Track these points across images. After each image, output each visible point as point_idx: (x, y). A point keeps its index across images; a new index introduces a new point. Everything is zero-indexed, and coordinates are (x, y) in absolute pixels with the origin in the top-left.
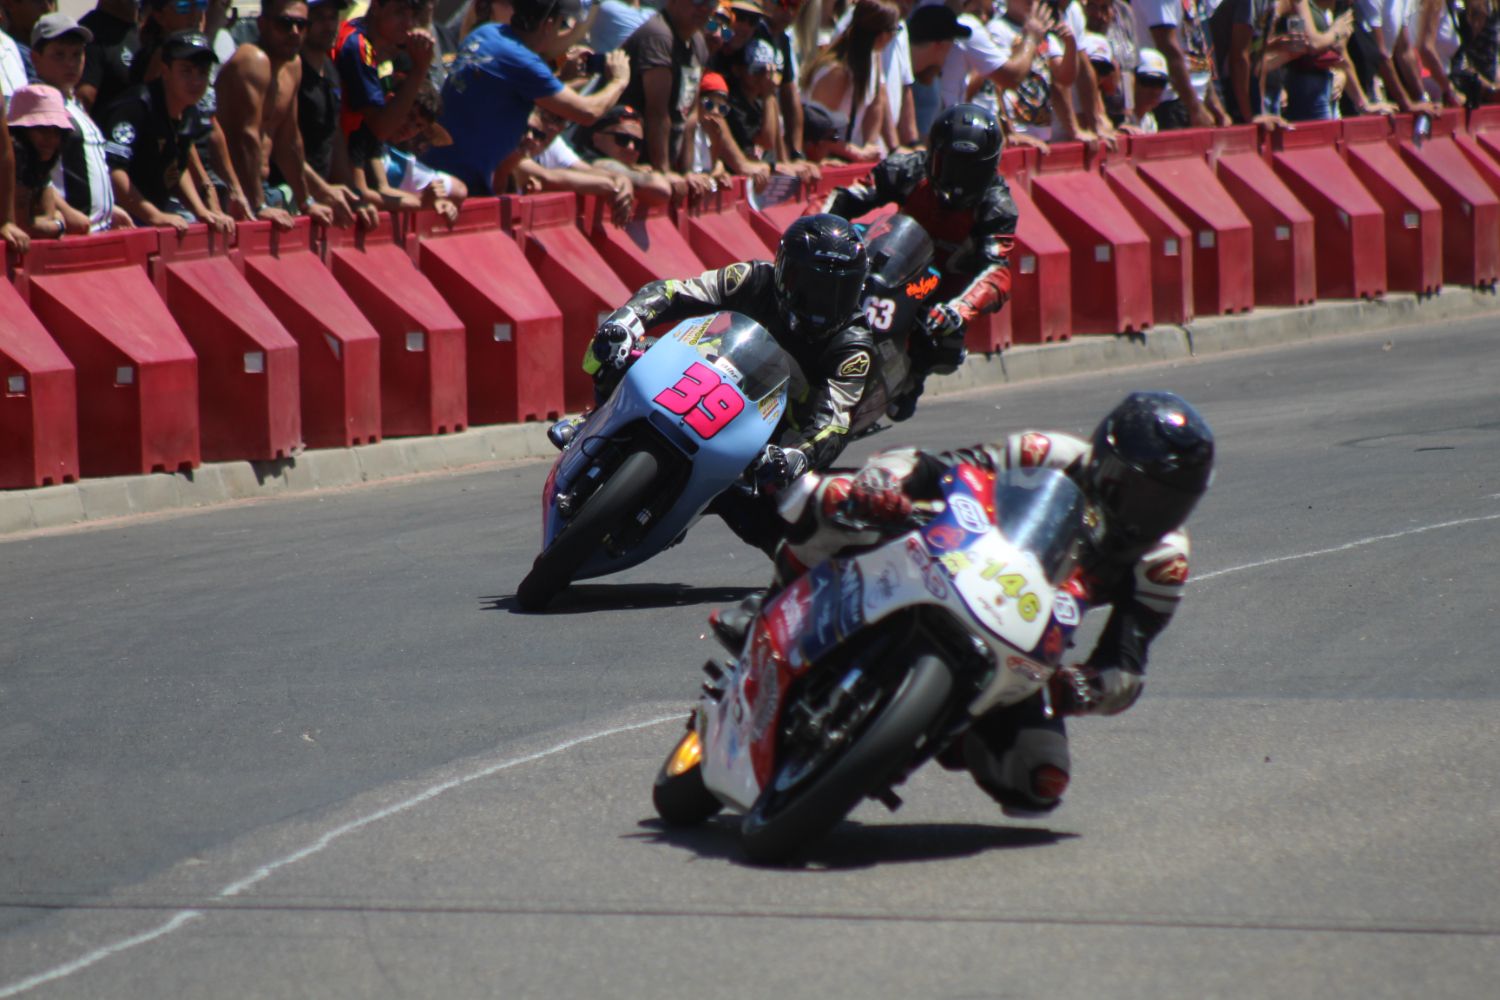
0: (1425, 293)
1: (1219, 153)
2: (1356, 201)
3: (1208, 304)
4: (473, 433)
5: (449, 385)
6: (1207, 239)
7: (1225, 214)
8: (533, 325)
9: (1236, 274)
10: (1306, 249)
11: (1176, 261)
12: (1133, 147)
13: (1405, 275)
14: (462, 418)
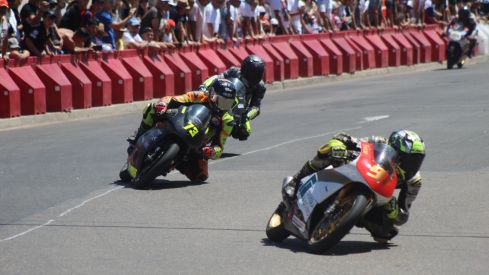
0: (339, 75)
1: (290, 41)
2: (322, 53)
3: (287, 76)
4: (113, 106)
5: (107, 94)
6: (287, 61)
7: (292, 55)
8: (127, 80)
9: (294, 69)
10: (311, 64)
11: (279, 66)
12: (270, 39)
13: (334, 70)
14: (110, 101)
